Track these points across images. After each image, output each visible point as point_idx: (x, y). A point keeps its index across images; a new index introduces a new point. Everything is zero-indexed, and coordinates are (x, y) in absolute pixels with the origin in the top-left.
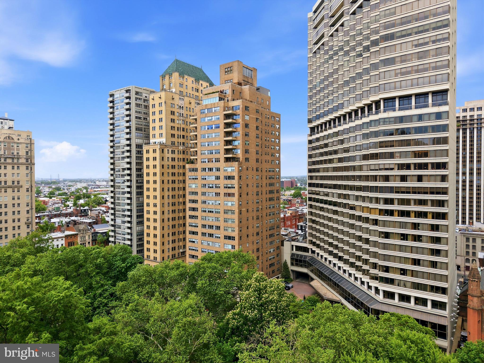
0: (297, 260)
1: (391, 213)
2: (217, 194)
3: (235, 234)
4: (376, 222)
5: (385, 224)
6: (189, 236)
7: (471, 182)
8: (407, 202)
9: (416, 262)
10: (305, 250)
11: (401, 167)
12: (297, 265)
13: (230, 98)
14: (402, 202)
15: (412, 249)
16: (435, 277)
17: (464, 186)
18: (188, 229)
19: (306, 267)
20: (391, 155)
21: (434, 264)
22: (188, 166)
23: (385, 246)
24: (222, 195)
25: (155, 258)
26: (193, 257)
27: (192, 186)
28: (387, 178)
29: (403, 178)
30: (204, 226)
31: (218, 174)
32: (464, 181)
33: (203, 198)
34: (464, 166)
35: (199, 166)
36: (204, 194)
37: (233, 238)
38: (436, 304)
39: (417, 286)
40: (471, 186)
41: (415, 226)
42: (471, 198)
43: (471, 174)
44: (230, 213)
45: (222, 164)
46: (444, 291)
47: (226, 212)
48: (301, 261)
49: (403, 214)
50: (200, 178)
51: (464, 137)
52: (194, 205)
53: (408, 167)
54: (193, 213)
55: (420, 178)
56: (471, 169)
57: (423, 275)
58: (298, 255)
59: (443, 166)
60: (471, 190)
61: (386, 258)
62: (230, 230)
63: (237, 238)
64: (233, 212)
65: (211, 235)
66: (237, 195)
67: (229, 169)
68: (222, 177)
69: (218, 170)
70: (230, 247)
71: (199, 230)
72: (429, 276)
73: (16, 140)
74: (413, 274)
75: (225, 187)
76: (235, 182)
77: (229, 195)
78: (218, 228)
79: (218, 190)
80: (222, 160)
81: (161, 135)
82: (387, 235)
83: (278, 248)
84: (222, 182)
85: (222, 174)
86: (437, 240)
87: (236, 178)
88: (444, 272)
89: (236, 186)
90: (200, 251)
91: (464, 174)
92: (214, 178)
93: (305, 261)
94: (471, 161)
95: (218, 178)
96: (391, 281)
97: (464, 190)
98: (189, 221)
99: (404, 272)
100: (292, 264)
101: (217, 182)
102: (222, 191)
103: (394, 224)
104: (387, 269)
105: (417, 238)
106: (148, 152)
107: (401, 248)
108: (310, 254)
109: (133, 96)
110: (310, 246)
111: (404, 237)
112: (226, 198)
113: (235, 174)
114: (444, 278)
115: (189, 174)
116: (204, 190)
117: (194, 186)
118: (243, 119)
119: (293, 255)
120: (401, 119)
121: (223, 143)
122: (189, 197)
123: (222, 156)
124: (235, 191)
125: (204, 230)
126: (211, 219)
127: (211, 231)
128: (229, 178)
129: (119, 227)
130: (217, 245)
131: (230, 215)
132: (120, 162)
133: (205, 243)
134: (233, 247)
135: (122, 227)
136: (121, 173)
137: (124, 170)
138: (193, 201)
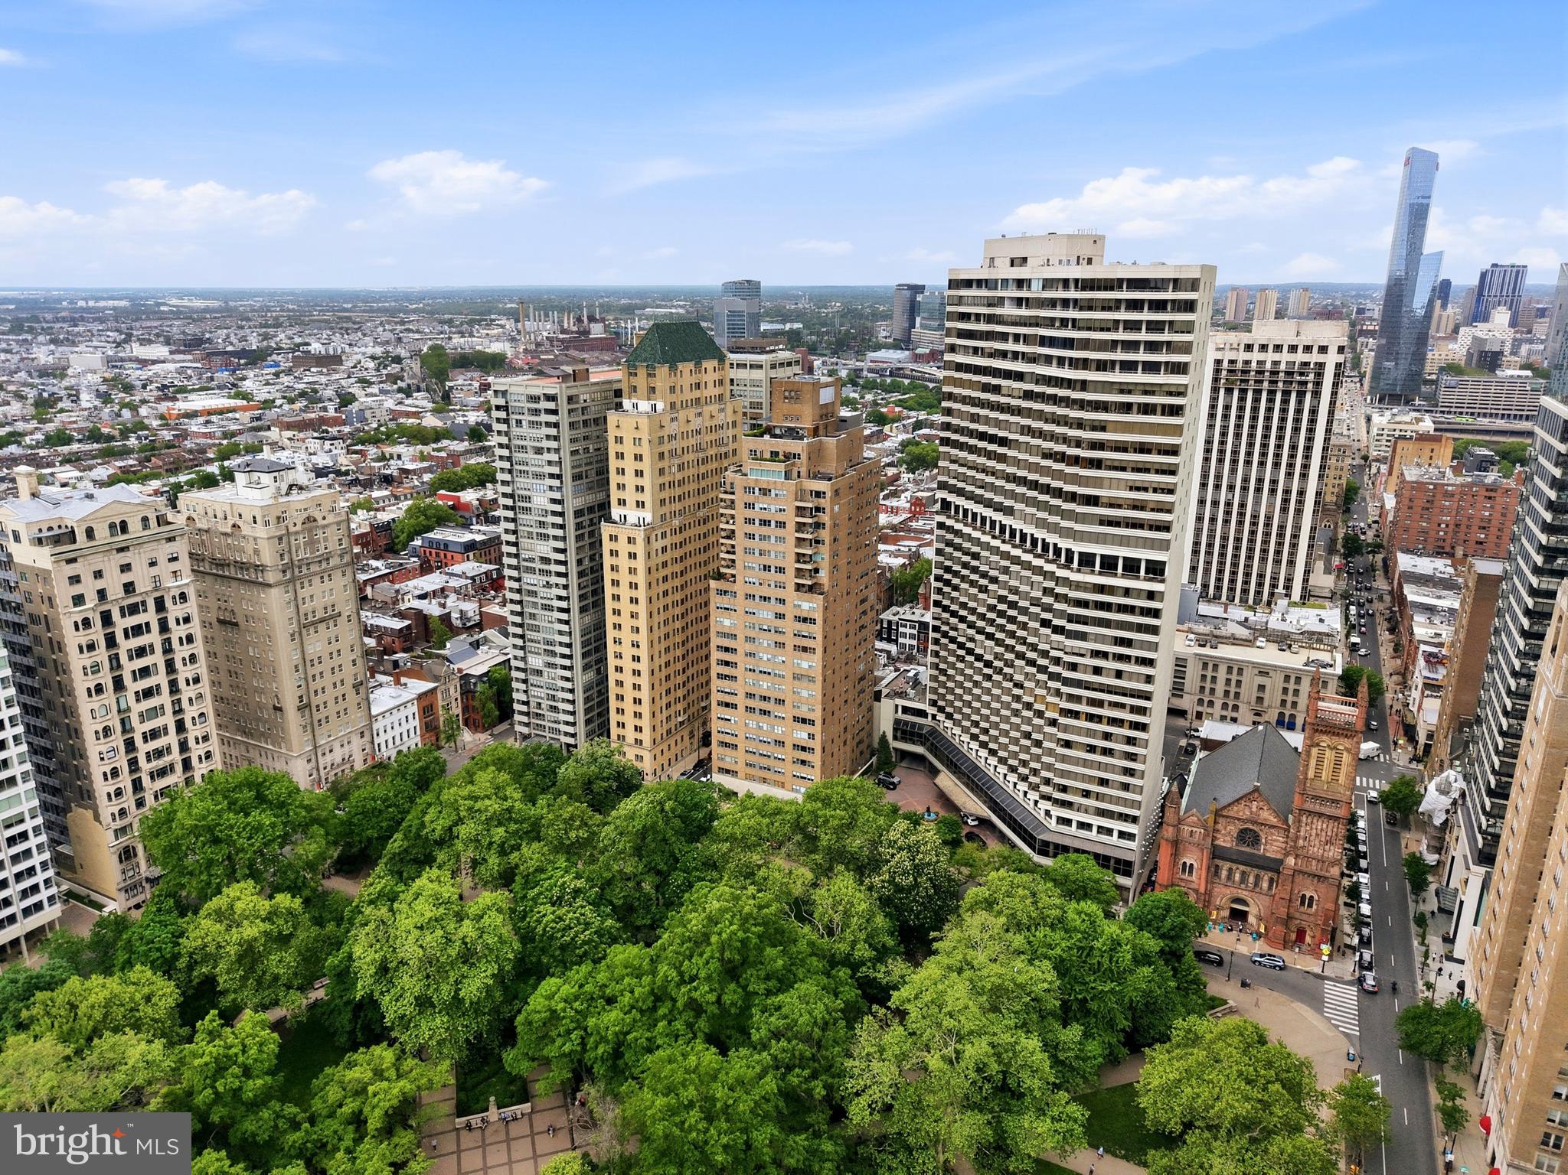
0: (904, 732)
1: (1076, 715)
2: (780, 645)
3: (817, 715)
4: (1053, 723)
5: (1066, 728)
6: (716, 711)
7: (1243, 505)
8: (1100, 703)
9: (1103, 782)
10: (922, 713)
11: (1096, 654)
12: (904, 739)
13: (804, 471)
14: (1093, 702)
15: (1100, 766)
16: (1125, 802)
17: (1228, 513)
18: (715, 697)
19: (922, 744)
20: (1083, 636)
21: (1126, 787)
22: (713, 584)
23: (1064, 759)
24: (789, 647)
25: (639, 742)
26: (727, 745)
27: (722, 622)
28: (1074, 667)
29: (1097, 671)
30: (750, 696)
31: (780, 609)
32: (1229, 504)
33: (749, 647)
34: (1233, 471)
35: (739, 587)
36: (748, 639)
37: (812, 723)
38: (1122, 835)
39: (1102, 813)
40: (1241, 514)
41: (1107, 736)
42: (1238, 540)
43: (1245, 489)
44: (805, 680)
45: (790, 593)
46: (1134, 820)
47: (797, 677)
48: (912, 734)
49: (1091, 718)
50: (740, 611)
51: (1241, 408)
52: (727, 657)
53: (1105, 655)
54: (726, 670)
55: (1119, 674)
56: (1246, 480)
57: (1111, 799)
58: (906, 723)
59: (1150, 662)
60: (1240, 523)
61: (1063, 774)
62: (805, 708)
63: (818, 723)
64: (812, 680)
65: (765, 712)
66: (819, 651)
67: (805, 606)
68: (789, 616)
69: (782, 601)
70: (805, 736)
71: (741, 701)
72: (1118, 801)
73: (321, 522)
74: (1098, 796)
75: (795, 635)
76: (817, 630)
77: (805, 649)
78: (780, 702)
79: (780, 638)
80: (791, 587)
81: (640, 505)
82: (1068, 744)
83: (870, 709)
84: (789, 626)
85: (789, 611)
86: (1132, 757)
87: (820, 622)
88: (1137, 797)
89: (820, 638)
90: (742, 736)
91: (1231, 488)
92: (771, 616)
93: (920, 735)
94: (1248, 463)
95: (780, 616)
96: (1068, 805)
97: (1227, 522)
98: (716, 684)
99: (1086, 794)
100: (895, 738)
101: (779, 623)
102: (790, 641)
103: (1078, 731)
104: (1064, 789)
105: (1107, 752)
106: (613, 538)
107: (1086, 763)
108: (929, 721)
109: (564, 407)
110: (931, 710)
111: (1092, 749)
112: (797, 653)
113: (818, 616)
114: (1136, 805)
115: (715, 600)
116: (750, 633)
117: (727, 622)
118: (833, 517)
119: (897, 722)
120: (1101, 589)
121: (793, 557)
122: (715, 641)
123: (790, 578)
124: (818, 644)
125: (751, 703)
126: (765, 686)
127: (765, 705)
128: (805, 620)
129: (539, 673)
130: (778, 730)
131: (805, 683)
132: (535, 541)
133: (752, 724)
134: (811, 736)
135: (545, 674)
136: (538, 565)
137: (546, 560)
138: (727, 650)
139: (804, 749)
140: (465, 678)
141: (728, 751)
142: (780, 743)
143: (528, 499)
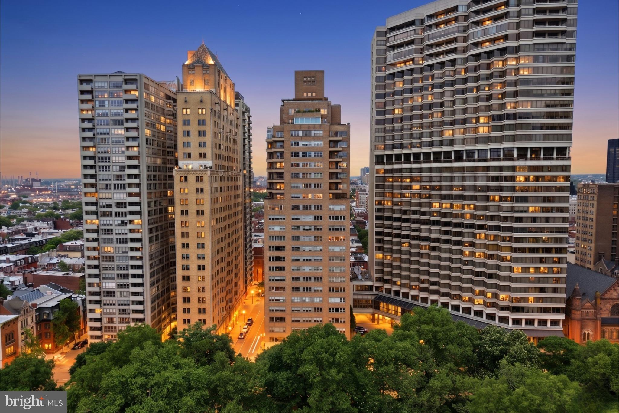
2: (318, 238)
3: (346, 284)
18: (268, 285)
24: (325, 239)
26: (278, 319)
27: (273, 229)
30: (295, 279)
31: (319, 213)
33: (295, 244)
35: (287, 202)
36: (295, 238)
37: (343, 290)
44: (338, 260)
45: (325, 201)
46: (562, 310)
47: (331, 259)
50: (288, 218)
52: (277, 253)
54: (276, 263)
62: (337, 280)
63: (347, 289)
64: (342, 259)
67: (337, 208)
68: (326, 217)
69: (319, 208)
70: (337, 300)
71: (288, 284)
75: (330, 229)
76: (346, 223)
77: (336, 238)
78: (319, 279)
79: (318, 233)
80: (326, 196)
81: (203, 155)
84: (325, 223)
85: (325, 213)
87: (348, 218)
89: (348, 228)
90: (288, 311)
92: (311, 218)
95: (318, 218)
98: (269, 274)
101: (318, 223)
102: (326, 234)
106: (184, 179)
113: (347, 214)
115: (269, 214)
116: (296, 233)
117: (277, 228)
121: (327, 176)
123: (326, 191)
124: (346, 233)
125: (296, 284)
126: (308, 269)
127: (307, 284)
128: (337, 218)
129: (111, 294)
130: (317, 300)
131: (337, 262)
132: (113, 191)
133: (297, 300)
134: (342, 300)
135: (118, 294)
136: (114, 209)
137: (121, 205)
138: (277, 248)
139: (337, 310)
140: (40, 310)
141: (278, 324)
142: (319, 309)
143: (108, 159)
